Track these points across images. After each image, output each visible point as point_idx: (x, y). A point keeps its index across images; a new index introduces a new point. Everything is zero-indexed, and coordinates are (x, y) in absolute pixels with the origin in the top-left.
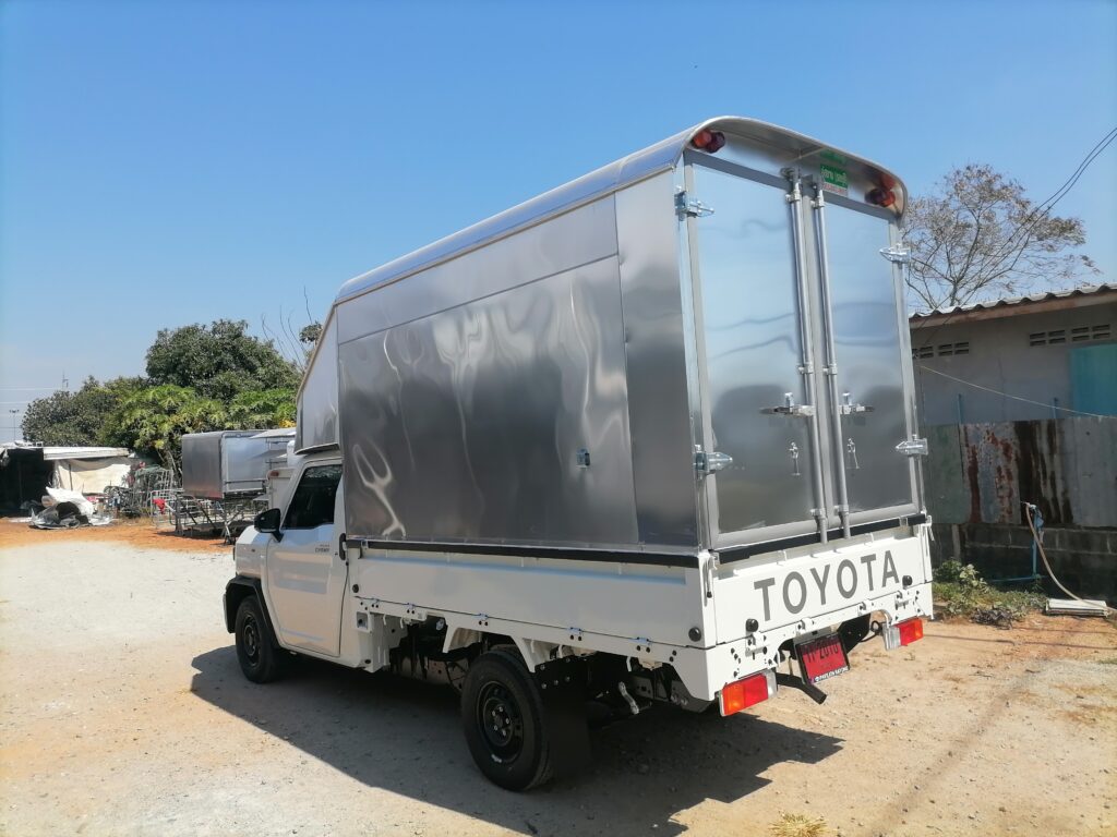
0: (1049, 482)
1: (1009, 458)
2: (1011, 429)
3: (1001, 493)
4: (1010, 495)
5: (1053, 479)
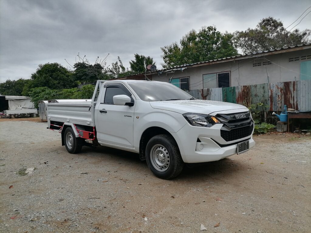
0: (292, 99)
1: (281, 93)
2: (283, 84)
3: (279, 103)
5: (294, 98)
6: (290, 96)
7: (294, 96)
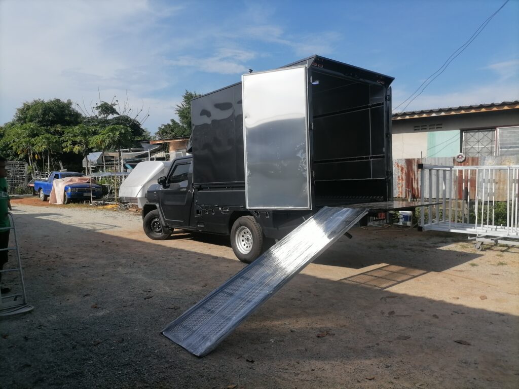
0: (416, 181)
1: (402, 173)
2: (404, 161)
3: (399, 186)
4: (402, 187)
5: (417, 180)
6: (413, 177)
7: (418, 178)
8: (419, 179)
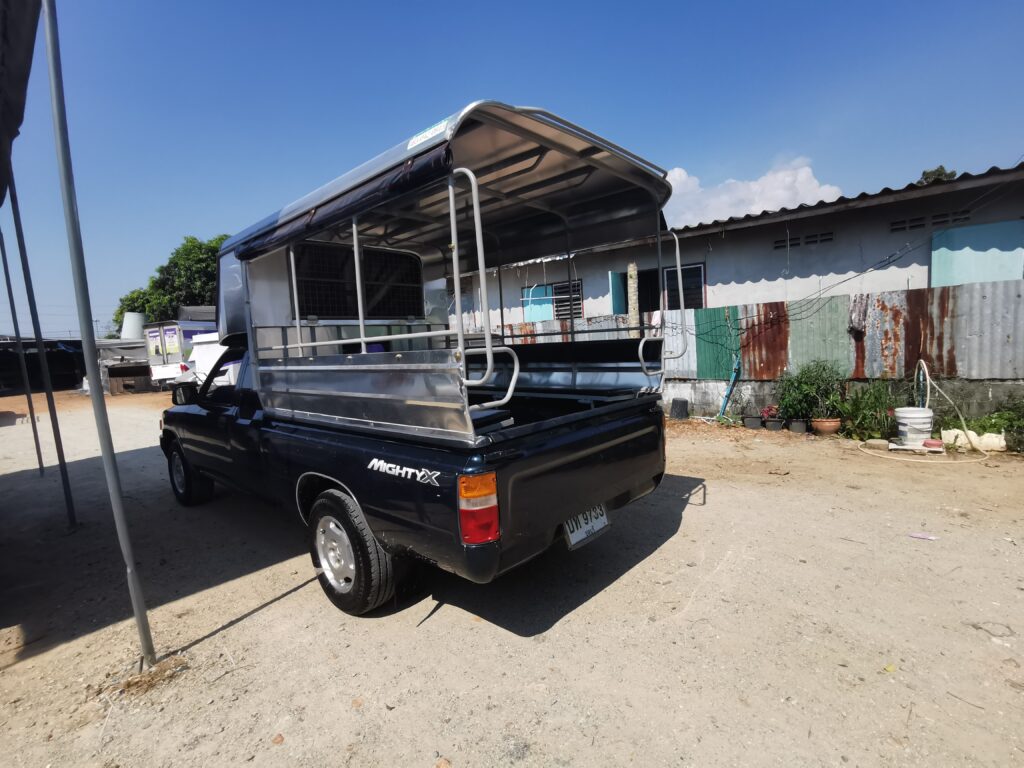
0: (935, 342)
1: (897, 323)
2: (902, 297)
3: (886, 353)
4: (895, 354)
5: (940, 339)
6: (928, 332)
7: (941, 334)
8: (946, 336)
